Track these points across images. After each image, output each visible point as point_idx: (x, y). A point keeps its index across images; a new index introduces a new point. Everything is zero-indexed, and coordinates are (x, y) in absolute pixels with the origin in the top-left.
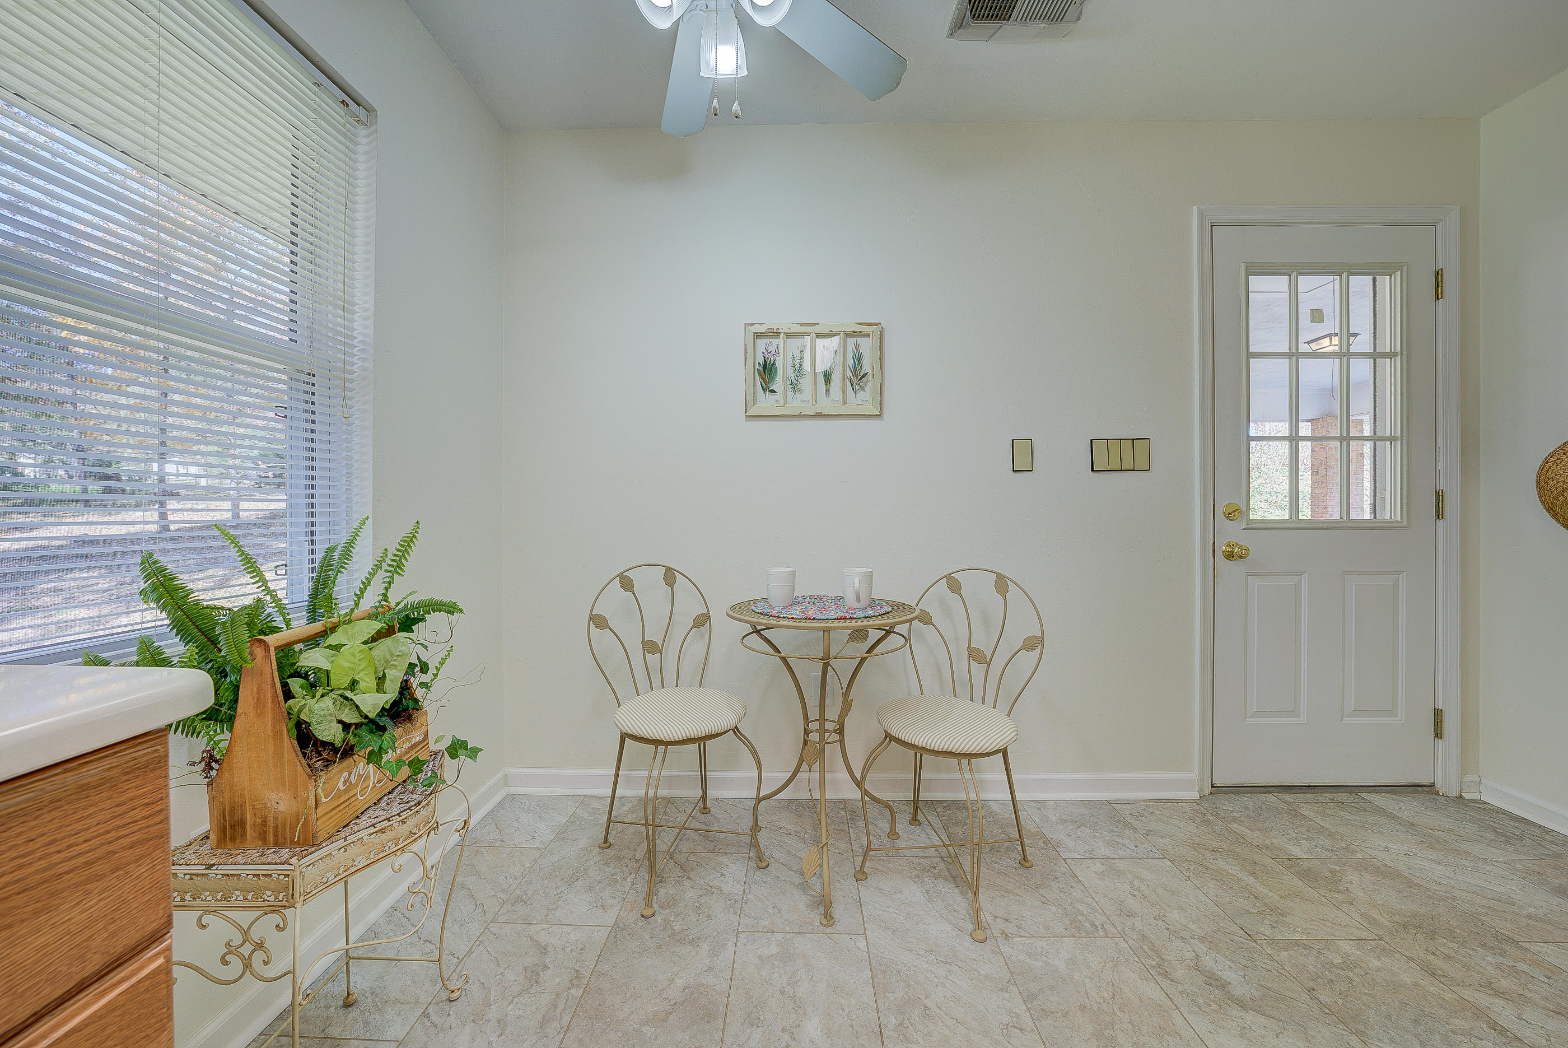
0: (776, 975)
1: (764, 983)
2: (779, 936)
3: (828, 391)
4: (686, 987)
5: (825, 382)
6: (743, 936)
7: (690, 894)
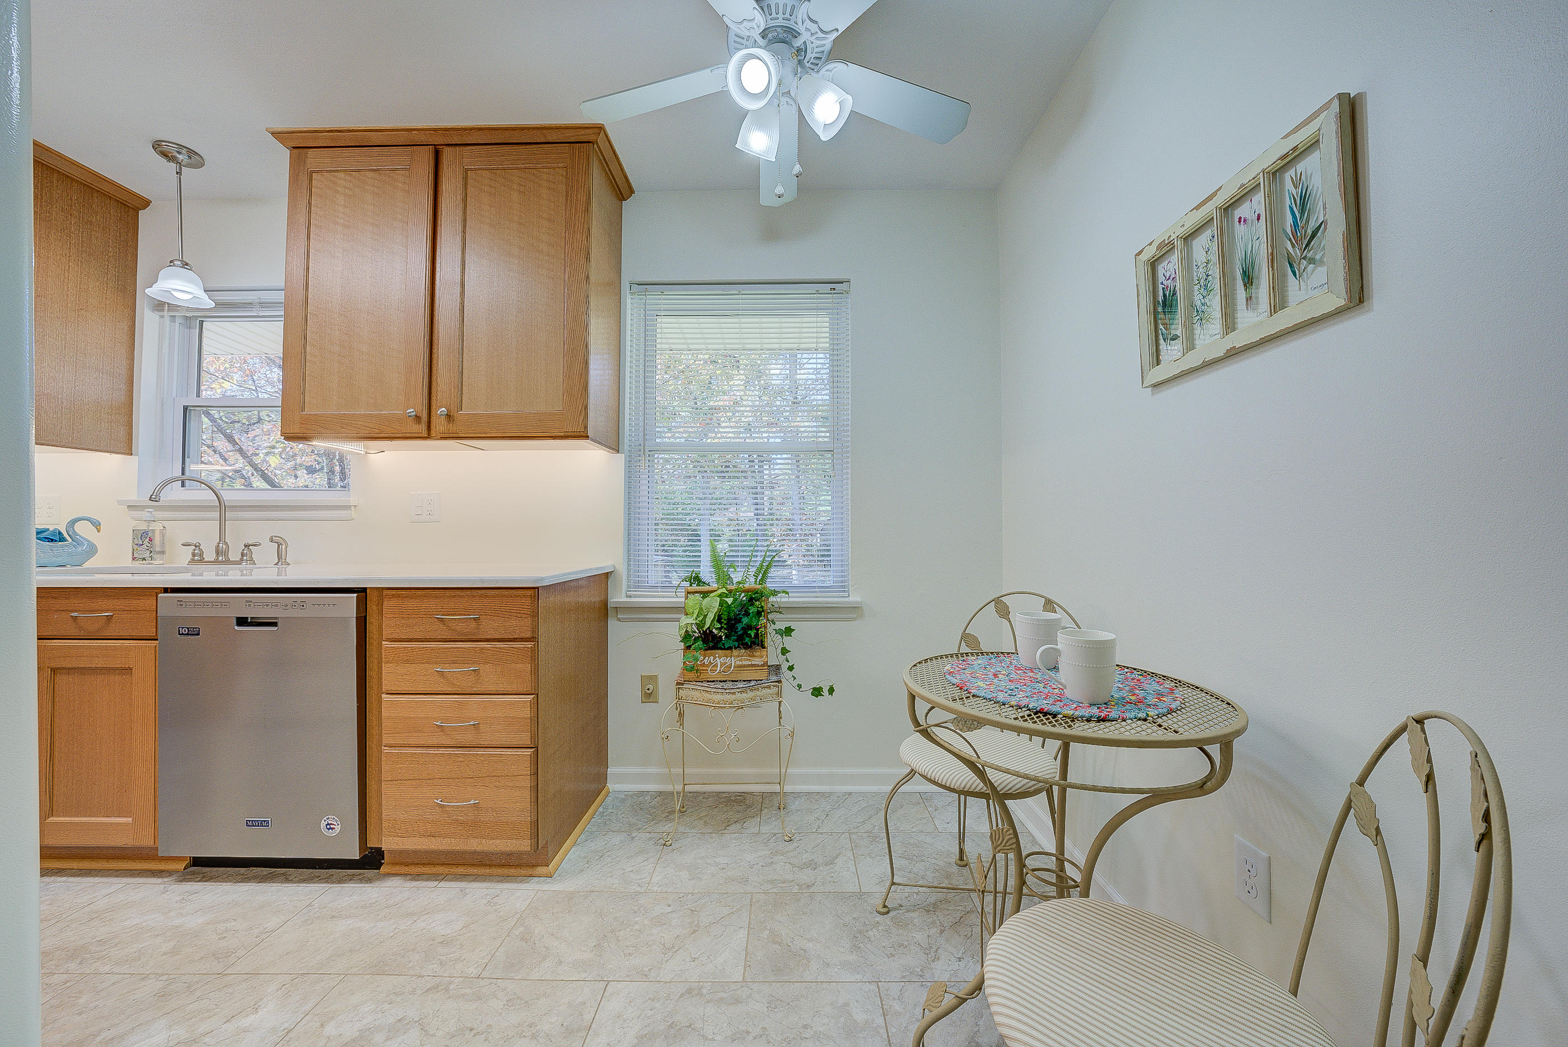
0: (826, 1020)
1: (815, 1010)
2: (880, 1021)
3: (1249, 299)
4: (805, 951)
5: (1245, 285)
6: (873, 987)
7: (920, 937)
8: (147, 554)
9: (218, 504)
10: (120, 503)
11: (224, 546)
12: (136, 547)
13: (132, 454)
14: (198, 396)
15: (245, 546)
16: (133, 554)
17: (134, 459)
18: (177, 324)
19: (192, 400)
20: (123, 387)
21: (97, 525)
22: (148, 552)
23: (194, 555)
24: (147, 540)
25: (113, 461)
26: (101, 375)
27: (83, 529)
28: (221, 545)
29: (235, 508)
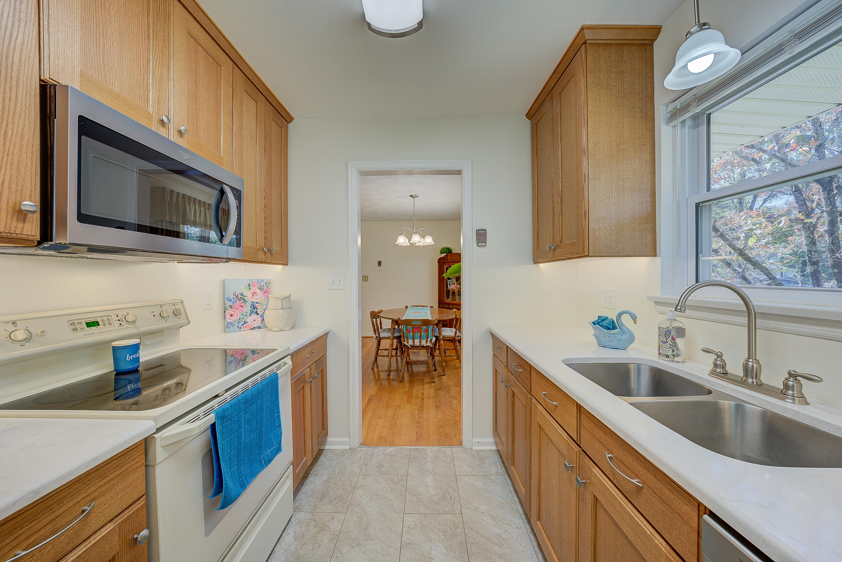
8: (670, 353)
9: (745, 309)
10: (649, 298)
11: (755, 365)
12: (661, 344)
13: (656, 256)
14: (708, 189)
15: (790, 375)
16: (659, 349)
17: (657, 260)
18: (687, 128)
19: (703, 196)
20: (649, 198)
21: (634, 318)
22: (671, 351)
23: (716, 365)
24: (670, 339)
25: (643, 262)
26: (634, 193)
27: (626, 320)
28: (750, 364)
29: (767, 316)
